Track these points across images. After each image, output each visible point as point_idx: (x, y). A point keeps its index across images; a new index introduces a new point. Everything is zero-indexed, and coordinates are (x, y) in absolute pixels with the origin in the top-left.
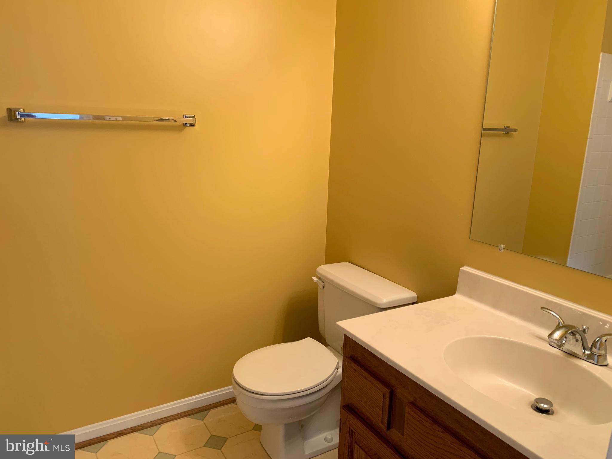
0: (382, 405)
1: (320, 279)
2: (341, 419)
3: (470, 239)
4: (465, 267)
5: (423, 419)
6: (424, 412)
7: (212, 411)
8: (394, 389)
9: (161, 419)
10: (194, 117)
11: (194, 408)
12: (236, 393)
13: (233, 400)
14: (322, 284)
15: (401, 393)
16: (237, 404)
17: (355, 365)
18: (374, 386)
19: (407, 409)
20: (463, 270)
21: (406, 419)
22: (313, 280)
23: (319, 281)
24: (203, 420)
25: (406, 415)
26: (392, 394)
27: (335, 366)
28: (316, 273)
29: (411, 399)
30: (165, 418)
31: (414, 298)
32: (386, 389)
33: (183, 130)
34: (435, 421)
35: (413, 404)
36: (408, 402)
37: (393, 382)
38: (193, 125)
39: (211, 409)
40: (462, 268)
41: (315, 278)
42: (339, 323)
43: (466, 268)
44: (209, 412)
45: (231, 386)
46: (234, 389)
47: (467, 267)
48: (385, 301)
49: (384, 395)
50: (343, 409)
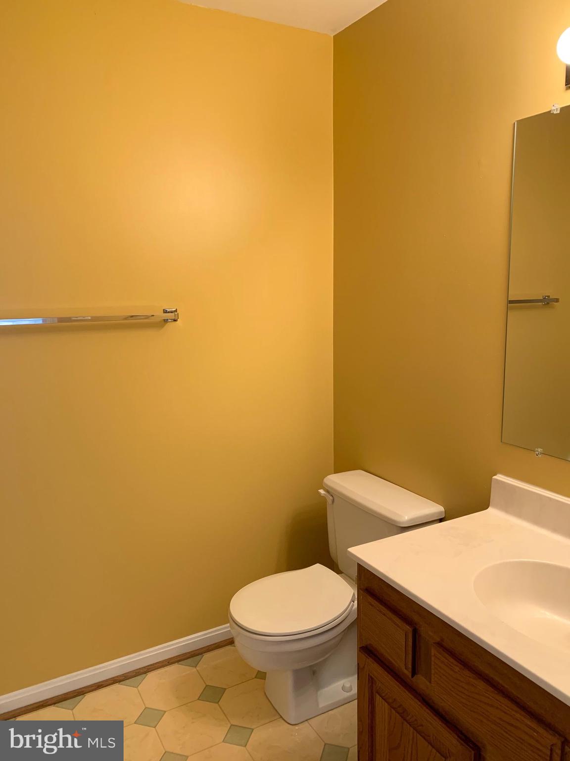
0: (404, 647)
1: (328, 492)
2: (358, 664)
3: (501, 442)
4: (498, 475)
5: (452, 663)
6: (452, 653)
7: (207, 656)
8: (417, 627)
9: (146, 666)
10: (176, 311)
11: (184, 652)
12: (234, 633)
13: (231, 642)
14: (331, 498)
15: (426, 632)
16: (235, 646)
17: (371, 598)
18: (394, 624)
19: (433, 651)
20: (497, 480)
21: (433, 663)
22: (319, 493)
23: (327, 494)
24: (196, 667)
25: (433, 658)
26: (415, 632)
27: (351, 598)
28: (324, 486)
29: (438, 639)
30: (151, 665)
31: (442, 512)
32: (408, 627)
33: (164, 326)
34: (465, 665)
35: (440, 645)
36: (434, 643)
37: (416, 618)
38: (175, 320)
39: (204, 653)
40: (494, 477)
41: (322, 491)
42: (350, 550)
43: (499, 477)
44: (202, 657)
45: (229, 624)
46: (231, 628)
47: (500, 475)
48: (406, 518)
49: (406, 635)
50: (360, 651)
